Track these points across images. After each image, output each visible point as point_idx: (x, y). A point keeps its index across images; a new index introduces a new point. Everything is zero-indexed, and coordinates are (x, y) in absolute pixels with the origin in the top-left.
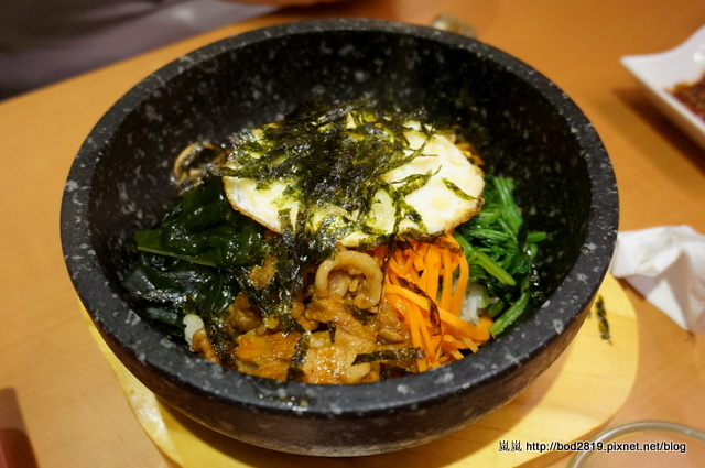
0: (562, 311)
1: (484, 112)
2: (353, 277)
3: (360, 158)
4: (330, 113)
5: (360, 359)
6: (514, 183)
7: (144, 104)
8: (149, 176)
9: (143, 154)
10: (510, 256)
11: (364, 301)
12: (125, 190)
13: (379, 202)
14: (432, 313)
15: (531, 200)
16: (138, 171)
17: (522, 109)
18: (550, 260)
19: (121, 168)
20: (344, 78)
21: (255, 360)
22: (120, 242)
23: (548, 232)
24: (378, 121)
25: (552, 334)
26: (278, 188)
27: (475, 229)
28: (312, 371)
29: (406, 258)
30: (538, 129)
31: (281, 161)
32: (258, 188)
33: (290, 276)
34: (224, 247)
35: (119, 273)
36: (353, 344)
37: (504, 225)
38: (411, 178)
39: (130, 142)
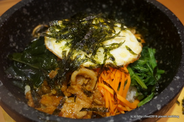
0: (161, 101)
1: (148, 24)
2: (86, 78)
3: (95, 35)
4: (88, 17)
5: (83, 109)
6: (156, 51)
7: (22, 8)
8: (22, 34)
9: (21, 26)
10: (148, 78)
11: (89, 88)
12: (12, 38)
13: (100, 52)
14: (115, 95)
15: (161, 58)
16: (18, 32)
17: (161, 23)
18: (164, 81)
19: (11, 30)
20: (98, 6)
21: (46, 104)
22: (7, 56)
23: (165, 71)
24: (105, 22)
25: (156, 110)
26: (64, 43)
27: (136, 66)
28: (65, 112)
29: (108, 73)
30: (166, 31)
31: (66, 33)
32: (56, 42)
33: (62, 75)
34: (42, 62)
35: (4, 67)
36: (82, 103)
37: (148, 66)
38: (113, 44)
39: (16, 21)
